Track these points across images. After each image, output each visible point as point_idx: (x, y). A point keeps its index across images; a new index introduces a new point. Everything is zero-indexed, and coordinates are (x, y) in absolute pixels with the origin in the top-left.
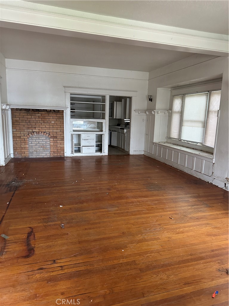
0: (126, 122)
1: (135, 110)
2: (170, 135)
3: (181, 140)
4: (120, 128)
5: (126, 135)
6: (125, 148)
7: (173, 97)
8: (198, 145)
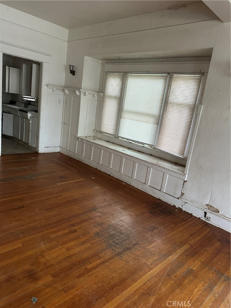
0: (27, 100)
1: (47, 85)
2: (100, 128)
3: (118, 137)
4: (20, 110)
5: (31, 122)
6: (28, 142)
7: (107, 74)
8: (146, 148)
